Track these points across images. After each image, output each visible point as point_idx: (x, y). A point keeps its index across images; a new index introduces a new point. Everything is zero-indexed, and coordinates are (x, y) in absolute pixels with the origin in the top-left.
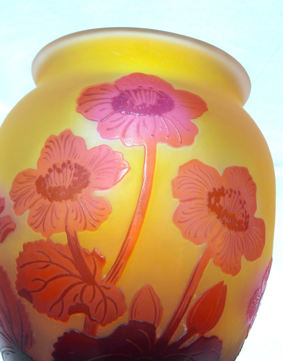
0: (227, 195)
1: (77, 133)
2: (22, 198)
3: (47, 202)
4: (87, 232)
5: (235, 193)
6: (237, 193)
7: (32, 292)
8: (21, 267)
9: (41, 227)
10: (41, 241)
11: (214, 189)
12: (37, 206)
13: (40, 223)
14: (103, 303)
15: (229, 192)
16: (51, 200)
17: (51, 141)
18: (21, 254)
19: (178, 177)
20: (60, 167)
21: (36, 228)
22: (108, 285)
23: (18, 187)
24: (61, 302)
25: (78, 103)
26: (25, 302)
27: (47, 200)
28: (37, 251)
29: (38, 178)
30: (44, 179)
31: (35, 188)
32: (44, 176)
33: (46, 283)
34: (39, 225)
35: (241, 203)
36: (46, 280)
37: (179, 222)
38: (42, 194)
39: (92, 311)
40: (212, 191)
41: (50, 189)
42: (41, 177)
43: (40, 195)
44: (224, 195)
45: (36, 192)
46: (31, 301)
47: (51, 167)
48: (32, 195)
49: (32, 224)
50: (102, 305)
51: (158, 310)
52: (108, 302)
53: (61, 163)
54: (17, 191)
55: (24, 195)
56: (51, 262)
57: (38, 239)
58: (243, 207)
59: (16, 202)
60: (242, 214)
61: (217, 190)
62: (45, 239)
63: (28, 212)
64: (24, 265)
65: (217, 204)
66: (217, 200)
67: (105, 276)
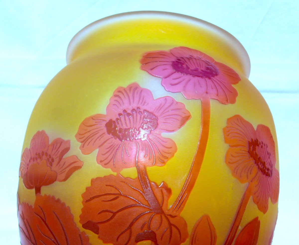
0: (260, 146)
1: (143, 85)
2: (91, 139)
3: (117, 141)
4: (155, 167)
5: (265, 145)
6: (266, 146)
7: (99, 223)
8: (87, 201)
9: (111, 163)
10: (111, 176)
11: (252, 140)
12: (107, 145)
13: (111, 160)
14: (169, 230)
15: (261, 144)
16: (121, 140)
17: (119, 92)
18: (87, 189)
19: (227, 127)
20: (129, 111)
21: (105, 164)
22: (174, 214)
23: (86, 130)
24: (128, 231)
25: (142, 63)
26: (90, 234)
27: (118, 139)
28: (107, 185)
29: (108, 121)
30: (114, 122)
31: (105, 130)
32: (114, 119)
33: (115, 214)
34: (109, 162)
35: (268, 154)
36: (115, 211)
37: (229, 163)
38: (113, 135)
39: (158, 238)
40: (250, 141)
41: (120, 130)
42: (111, 121)
43: (111, 136)
44: (258, 146)
45: (106, 133)
46: (97, 232)
47: (122, 112)
48: (102, 135)
49: (101, 161)
50: (168, 232)
51: (213, 237)
52: (174, 229)
53: (131, 109)
54: (85, 133)
55: (93, 136)
56: (120, 194)
57: (108, 174)
58: (269, 158)
59: (83, 143)
60: (269, 164)
61: (254, 140)
62: (115, 174)
63: (97, 150)
64: (91, 199)
65: (254, 152)
66: (254, 149)
67: (171, 206)
